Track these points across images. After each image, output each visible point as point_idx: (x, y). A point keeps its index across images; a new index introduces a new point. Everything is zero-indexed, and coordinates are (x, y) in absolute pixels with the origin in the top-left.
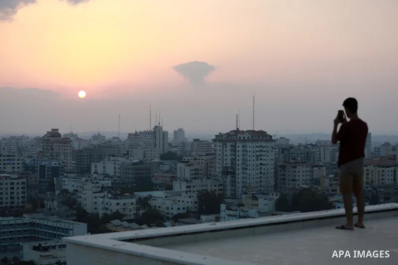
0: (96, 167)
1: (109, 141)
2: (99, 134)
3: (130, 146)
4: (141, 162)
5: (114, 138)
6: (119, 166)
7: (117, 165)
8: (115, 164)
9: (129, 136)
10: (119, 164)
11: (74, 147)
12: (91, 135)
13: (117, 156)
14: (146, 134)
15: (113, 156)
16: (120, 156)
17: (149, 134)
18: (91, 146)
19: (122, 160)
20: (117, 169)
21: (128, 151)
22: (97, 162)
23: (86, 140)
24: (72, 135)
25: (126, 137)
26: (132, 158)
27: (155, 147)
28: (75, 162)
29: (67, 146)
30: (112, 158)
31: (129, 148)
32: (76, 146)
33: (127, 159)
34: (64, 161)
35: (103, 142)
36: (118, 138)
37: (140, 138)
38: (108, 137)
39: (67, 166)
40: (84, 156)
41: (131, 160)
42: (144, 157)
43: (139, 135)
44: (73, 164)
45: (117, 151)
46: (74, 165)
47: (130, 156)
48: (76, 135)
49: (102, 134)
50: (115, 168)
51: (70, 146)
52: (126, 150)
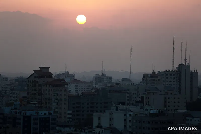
0: (99, 118)
1: (117, 84)
2: (103, 75)
3: (146, 91)
4: (160, 113)
5: (123, 80)
6: (130, 118)
7: (128, 116)
8: (125, 115)
9: (144, 77)
10: (130, 115)
11: (69, 92)
12: (93, 75)
13: (128, 104)
14: (167, 75)
15: (123, 104)
16: (133, 104)
17: (171, 75)
18: (93, 91)
19: (134, 109)
20: (128, 122)
21: (142, 98)
22: (101, 111)
23: (85, 83)
24: (67, 74)
25: (140, 78)
26: (148, 108)
27: (180, 93)
28: (70, 112)
29: (61, 90)
30: (121, 107)
31: (144, 94)
32: (72, 89)
33: (141, 108)
34: (57, 110)
35: (109, 85)
36: (129, 80)
37: (159, 80)
38: (116, 78)
39: (60, 117)
40: (83, 104)
41: (147, 110)
42: (165, 106)
43: (157, 77)
44: (69, 114)
45: (128, 97)
46: (70, 116)
47: (145, 105)
48: (73, 76)
49: (108, 75)
50: (125, 120)
51: (65, 90)
52: (140, 96)
